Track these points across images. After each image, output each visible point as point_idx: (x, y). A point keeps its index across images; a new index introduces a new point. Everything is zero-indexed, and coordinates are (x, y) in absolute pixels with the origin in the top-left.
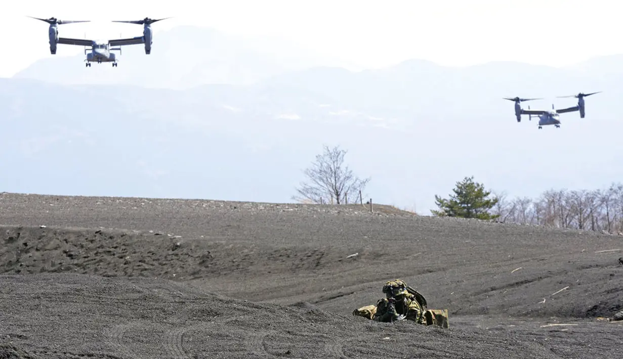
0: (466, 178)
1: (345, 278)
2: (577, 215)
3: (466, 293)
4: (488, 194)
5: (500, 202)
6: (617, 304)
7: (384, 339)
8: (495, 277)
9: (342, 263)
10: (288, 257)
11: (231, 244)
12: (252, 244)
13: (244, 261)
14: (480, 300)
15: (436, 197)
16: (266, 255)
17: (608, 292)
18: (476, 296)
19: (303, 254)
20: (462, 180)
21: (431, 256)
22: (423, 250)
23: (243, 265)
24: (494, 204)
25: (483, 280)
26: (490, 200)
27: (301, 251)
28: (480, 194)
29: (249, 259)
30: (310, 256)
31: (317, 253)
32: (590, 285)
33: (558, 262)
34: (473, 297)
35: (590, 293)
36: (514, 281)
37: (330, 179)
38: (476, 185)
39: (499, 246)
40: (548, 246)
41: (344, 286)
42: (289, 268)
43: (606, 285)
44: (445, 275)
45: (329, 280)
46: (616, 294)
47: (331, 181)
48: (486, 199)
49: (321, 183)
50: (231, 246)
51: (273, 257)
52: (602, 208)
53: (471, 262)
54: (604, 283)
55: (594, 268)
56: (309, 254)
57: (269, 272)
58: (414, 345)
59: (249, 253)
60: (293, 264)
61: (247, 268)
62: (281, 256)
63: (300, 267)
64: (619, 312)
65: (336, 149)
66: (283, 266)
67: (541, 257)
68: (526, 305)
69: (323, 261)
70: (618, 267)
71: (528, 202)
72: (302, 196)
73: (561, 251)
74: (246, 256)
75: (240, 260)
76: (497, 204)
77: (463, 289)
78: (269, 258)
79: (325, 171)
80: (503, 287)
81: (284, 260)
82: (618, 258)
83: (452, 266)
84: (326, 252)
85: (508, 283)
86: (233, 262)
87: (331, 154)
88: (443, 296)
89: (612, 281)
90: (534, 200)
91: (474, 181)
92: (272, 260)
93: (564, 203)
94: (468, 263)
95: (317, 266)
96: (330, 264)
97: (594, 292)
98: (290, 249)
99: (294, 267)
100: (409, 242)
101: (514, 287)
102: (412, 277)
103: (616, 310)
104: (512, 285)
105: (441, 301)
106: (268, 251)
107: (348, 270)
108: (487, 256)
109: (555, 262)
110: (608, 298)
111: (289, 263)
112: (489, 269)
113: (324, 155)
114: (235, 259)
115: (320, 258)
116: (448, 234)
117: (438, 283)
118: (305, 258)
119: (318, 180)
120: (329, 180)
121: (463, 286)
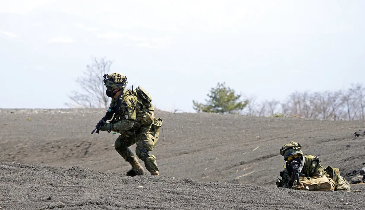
0: (218, 84)
1: (110, 163)
2: (321, 113)
3: (218, 168)
4: (239, 96)
5: (251, 104)
6: (354, 170)
7: (138, 187)
8: (243, 153)
9: (108, 151)
10: (59, 148)
11: (7, 139)
12: (26, 138)
13: (19, 153)
14: (231, 173)
15: (194, 102)
16: (40, 147)
17: (345, 160)
18: (227, 170)
19: (72, 144)
20: (215, 86)
21: (188, 141)
22: (180, 136)
23: (18, 157)
24: (245, 105)
25: (233, 157)
26: (241, 102)
27: (71, 142)
28: (232, 97)
29: (23, 152)
30: (79, 146)
31: (85, 143)
32: (329, 155)
33: (300, 138)
34: (224, 171)
35: (329, 161)
36: (261, 156)
37: (99, 87)
38: (227, 89)
39: (248, 129)
40: (291, 127)
41: (110, 170)
42: (60, 158)
43: (343, 154)
44: (199, 155)
45: (96, 165)
46: (352, 161)
47: (99, 88)
48: (238, 101)
49: (91, 91)
50: (7, 141)
51: (46, 149)
52: (343, 106)
53: (223, 144)
54: (341, 153)
55: (332, 142)
56: (78, 145)
57: (43, 162)
58: (165, 191)
59: (23, 146)
60: (64, 154)
61: (22, 160)
62: (53, 147)
63: (70, 156)
64: (356, 176)
65: (103, 59)
66: (55, 156)
67: (286, 135)
68: (272, 175)
69: (90, 150)
70: (354, 139)
71: (276, 103)
72: (74, 103)
73: (303, 130)
74: (21, 149)
75: (16, 153)
76: (247, 105)
77: (215, 165)
78: (42, 150)
79: (94, 80)
80: (251, 162)
81: (55, 151)
82: (354, 133)
83: (206, 148)
84: (94, 142)
85: (256, 158)
86: (9, 155)
87: (98, 65)
88: (198, 172)
89: (348, 151)
90: (282, 102)
91: (226, 86)
92: (45, 151)
93: (308, 103)
94: (220, 144)
95: (85, 154)
96: (96, 153)
97: (333, 161)
98: (60, 141)
99: (65, 156)
100: (167, 130)
101: (261, 161)
102: (170, 158)
103: (352, 175)
104: (259, 159)
105: (196, 176)
106: (42, 144)
107: (113, 156)
108: (237, 138)
109: (297, 138)
110: (345, 165)
111: (60, 153)
112: (239, 148)
113: (93, 66)
114: (10, 152)
115: (88, 148)
116: (203, 124)
117: (193, 161)
118: (75, 148)
119: (88, 88)
120: (97, 88)
121: (216, 163)
